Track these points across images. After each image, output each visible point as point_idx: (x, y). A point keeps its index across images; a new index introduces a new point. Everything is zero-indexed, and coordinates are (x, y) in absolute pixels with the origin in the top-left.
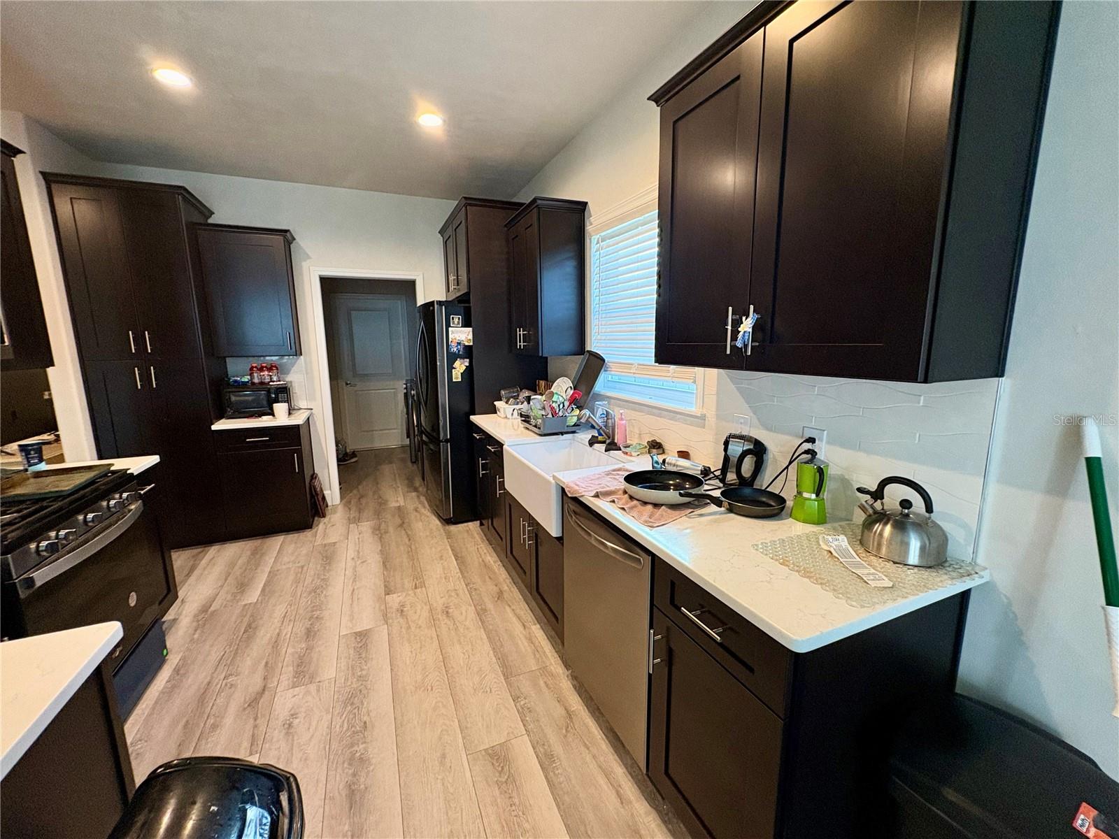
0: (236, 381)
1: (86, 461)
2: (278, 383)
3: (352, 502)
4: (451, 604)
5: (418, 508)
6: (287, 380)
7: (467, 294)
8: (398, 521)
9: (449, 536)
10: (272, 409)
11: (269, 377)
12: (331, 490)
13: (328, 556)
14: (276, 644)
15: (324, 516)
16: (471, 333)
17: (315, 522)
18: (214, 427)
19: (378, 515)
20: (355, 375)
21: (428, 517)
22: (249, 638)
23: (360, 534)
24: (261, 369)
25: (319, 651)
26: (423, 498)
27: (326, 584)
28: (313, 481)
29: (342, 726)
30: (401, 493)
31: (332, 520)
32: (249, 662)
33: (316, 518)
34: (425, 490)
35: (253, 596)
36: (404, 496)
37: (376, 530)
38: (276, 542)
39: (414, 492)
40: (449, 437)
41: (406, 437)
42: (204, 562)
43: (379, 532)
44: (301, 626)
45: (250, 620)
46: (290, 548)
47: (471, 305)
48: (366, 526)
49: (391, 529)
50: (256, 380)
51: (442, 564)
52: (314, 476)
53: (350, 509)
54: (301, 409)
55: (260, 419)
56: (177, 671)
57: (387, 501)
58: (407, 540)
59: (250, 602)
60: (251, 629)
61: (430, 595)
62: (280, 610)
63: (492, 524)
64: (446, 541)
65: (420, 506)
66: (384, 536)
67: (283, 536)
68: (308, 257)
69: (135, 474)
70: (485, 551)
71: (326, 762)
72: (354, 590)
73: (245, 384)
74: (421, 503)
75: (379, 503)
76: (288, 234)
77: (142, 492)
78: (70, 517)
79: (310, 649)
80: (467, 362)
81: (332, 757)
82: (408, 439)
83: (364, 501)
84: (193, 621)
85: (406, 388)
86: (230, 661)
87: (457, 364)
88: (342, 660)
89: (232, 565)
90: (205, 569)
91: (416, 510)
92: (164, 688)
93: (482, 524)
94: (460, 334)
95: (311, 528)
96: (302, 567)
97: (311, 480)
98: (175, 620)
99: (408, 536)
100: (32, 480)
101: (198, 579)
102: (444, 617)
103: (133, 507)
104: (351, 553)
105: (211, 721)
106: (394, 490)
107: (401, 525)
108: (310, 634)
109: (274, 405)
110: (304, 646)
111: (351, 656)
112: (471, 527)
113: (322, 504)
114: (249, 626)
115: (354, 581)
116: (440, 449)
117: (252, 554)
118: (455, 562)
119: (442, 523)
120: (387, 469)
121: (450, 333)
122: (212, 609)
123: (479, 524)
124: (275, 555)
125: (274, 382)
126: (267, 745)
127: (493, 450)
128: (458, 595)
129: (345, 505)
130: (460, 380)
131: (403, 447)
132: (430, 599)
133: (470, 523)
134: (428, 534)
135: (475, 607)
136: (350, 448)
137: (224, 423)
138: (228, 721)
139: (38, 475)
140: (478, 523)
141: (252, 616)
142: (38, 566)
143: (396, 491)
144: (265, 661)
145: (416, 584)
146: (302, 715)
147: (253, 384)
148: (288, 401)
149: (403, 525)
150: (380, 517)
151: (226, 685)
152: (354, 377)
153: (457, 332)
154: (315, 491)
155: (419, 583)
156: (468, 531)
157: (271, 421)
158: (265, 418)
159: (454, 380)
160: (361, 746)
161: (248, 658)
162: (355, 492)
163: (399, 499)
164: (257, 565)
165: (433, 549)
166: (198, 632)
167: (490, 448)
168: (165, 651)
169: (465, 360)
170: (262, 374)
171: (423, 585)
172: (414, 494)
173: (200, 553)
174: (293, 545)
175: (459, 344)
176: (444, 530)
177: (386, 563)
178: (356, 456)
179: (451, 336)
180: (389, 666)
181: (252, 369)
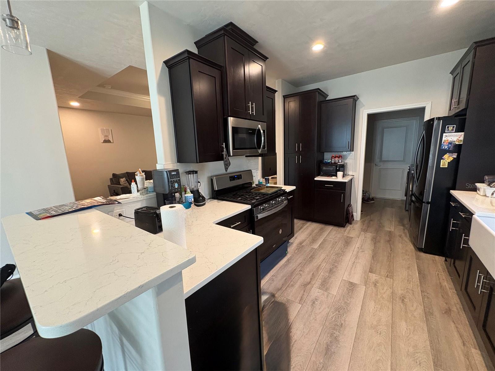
0: (326, 162)
1: (281, 185)
2: (341, 163)
3: (366, 222)
4: (407, 297)
5: (402, 235)
6: (345, 162)
7: (465, 110)
8: (388, 238)
9: (418, 258)
10: (336, 174)
11: (338, 161)
12: (356, 213)
13: (348, 242)
14: (318, 268)
15: (351, 224)
16: (463, 136)
17: (346, 225)
18: (316, 179)
19: (377, 232)
20: (381, 161)
21: (407, 242)
22: (310, 260)
23: (365, 237)
24: (335, 157)
25: (332, 280)
26: (406, 231)
27: (343, 254)
28: (349, 207)
29: (332, 318)
30: (394, 224)
31: (354, 227)
32: (308, 269)
33: (347, 224)
34: (409, 227)
35: (316, 246)
36: (395, 226)
37: (374, 239)
38: (330, 229)
39: (402, 226)
40: (430, 201)
41: (404, 196)
42: (305, 227)
43: (375, 241)
44: (329, 266)
45: (312, 254)
46: (334, 233)
47: (467, 117)
48: (369, 235)
49: (382, 241)
50: (333, 162)
51: (408, 272)
52: (350, 205)
53: (364, 224)
54: (349, 175)
55: (332, 178)
56: (288, 260)
57: (384, 226)
58: (389, 250)
59: (314, 247)
60: (312, 258)
61: (395, 285)
62: (323, 256)
63: (454, 263)
64: (415, 260)
65: (403, 235)
66: (377, 243)
67: (332, 227)
68: (364, 106)
69: (287, 192)
70: (444, 278)
71: (322, 328)
72: (354, 262)
73: (329, 163)
74: (404, 233)
75: (379, 226)
76: (355, 97)
77: (289, 198)
78: (269, 201)
79: (329, 277)
80: (455, 156)
81: (325, 327)
82: (406, 197)
83: (371, 223)
84: (296, 246)
85: (409, 169)
86: (303, 265)
87: (446, 156)
88: (341, 290)
89: (313, 231)
90: (304, 229)
91: (400, 236)
92: (284, 264)
93: (446, 260)
94: (452, 137)
95: (344, 227)
96: (336, 242)
97: (348, 207)
98: (292, 243)
99: (391, 248)
100: (266, 188)
101: (302, 232)
102: (400, 301)
103: (285, 202)
104: (358, 245)
105: (292, 283)
106: (390, 221)
107: (389, 241)
108: (331, 271)
109: (338, 172)
110: (327, 275)
111: (345, 291)
112: (437, 259)
113: (351, 218)
114: (312, 256)
115: (356, 258)
116: (422, 206)
117: (320, 230)
118: (417, 275)
119: (416, 249)
120: (389, 210)
121: (444, 137)
122: (303, 244)
123: (444, 260)
124: (327, 233)
125: (340, 162)
126: (305, 304)
127: (463, 216)
128: (413, 294)
129: (361, 222)
130: (447, 167)
131: (402, 201)
132: (394, 287)
133: (437, 257)
134: (404, 252)
135: (424, 307)
136: (372, 196)
137: (319, 178)
138: (297, 286)
139: (267, 187)
140: (444, 258)
141: (314, 253)
142: (260, 213)
143: (391, 222)
144: (312, 273)
145: (388, 275)
146: (319, 302)
147: (332, 163)
148: (343, 171)
149: (390, 241)
150: (378, 233)
151: (299, 273)
152: (380, 161)
153: (450, 136)
154: (349, 212)
155: (390, 274)
156: (433, 261)
157: (335, 179)
158: (333, 177)
159: (441, 166)
160: (337, 333)
161: (308, 268)
162: (368, 217)
163: (391, 227)
164: (320, 235)
165: (404, 262)
166: (297, 250)
167: (461, 214)
168: (287, 252)
169: (454, 154)
170: (335, 159)
171: (392, 277)
172: (402, 227)
173: (305, 223)
174: (335, 232)
175: (450, 143)
176: (416, 253)
177: (374, 256)
178: (374, 200)
179: (444, 139)
180: (361, 307)
181: (332, 157)
